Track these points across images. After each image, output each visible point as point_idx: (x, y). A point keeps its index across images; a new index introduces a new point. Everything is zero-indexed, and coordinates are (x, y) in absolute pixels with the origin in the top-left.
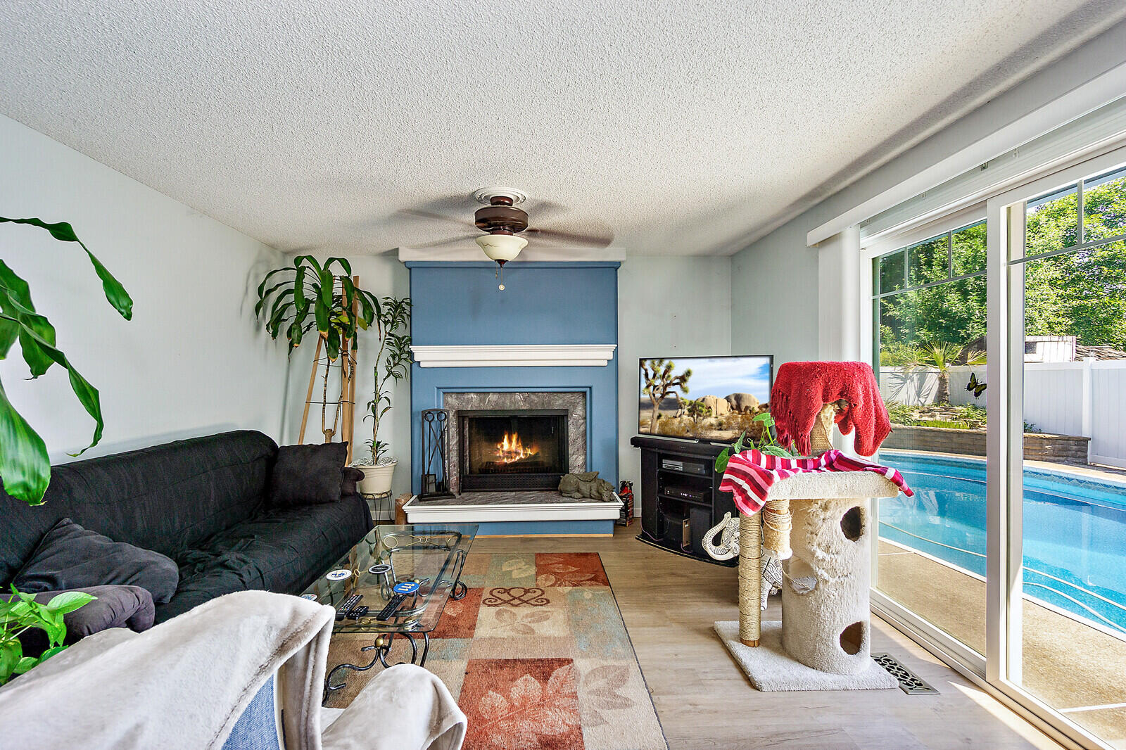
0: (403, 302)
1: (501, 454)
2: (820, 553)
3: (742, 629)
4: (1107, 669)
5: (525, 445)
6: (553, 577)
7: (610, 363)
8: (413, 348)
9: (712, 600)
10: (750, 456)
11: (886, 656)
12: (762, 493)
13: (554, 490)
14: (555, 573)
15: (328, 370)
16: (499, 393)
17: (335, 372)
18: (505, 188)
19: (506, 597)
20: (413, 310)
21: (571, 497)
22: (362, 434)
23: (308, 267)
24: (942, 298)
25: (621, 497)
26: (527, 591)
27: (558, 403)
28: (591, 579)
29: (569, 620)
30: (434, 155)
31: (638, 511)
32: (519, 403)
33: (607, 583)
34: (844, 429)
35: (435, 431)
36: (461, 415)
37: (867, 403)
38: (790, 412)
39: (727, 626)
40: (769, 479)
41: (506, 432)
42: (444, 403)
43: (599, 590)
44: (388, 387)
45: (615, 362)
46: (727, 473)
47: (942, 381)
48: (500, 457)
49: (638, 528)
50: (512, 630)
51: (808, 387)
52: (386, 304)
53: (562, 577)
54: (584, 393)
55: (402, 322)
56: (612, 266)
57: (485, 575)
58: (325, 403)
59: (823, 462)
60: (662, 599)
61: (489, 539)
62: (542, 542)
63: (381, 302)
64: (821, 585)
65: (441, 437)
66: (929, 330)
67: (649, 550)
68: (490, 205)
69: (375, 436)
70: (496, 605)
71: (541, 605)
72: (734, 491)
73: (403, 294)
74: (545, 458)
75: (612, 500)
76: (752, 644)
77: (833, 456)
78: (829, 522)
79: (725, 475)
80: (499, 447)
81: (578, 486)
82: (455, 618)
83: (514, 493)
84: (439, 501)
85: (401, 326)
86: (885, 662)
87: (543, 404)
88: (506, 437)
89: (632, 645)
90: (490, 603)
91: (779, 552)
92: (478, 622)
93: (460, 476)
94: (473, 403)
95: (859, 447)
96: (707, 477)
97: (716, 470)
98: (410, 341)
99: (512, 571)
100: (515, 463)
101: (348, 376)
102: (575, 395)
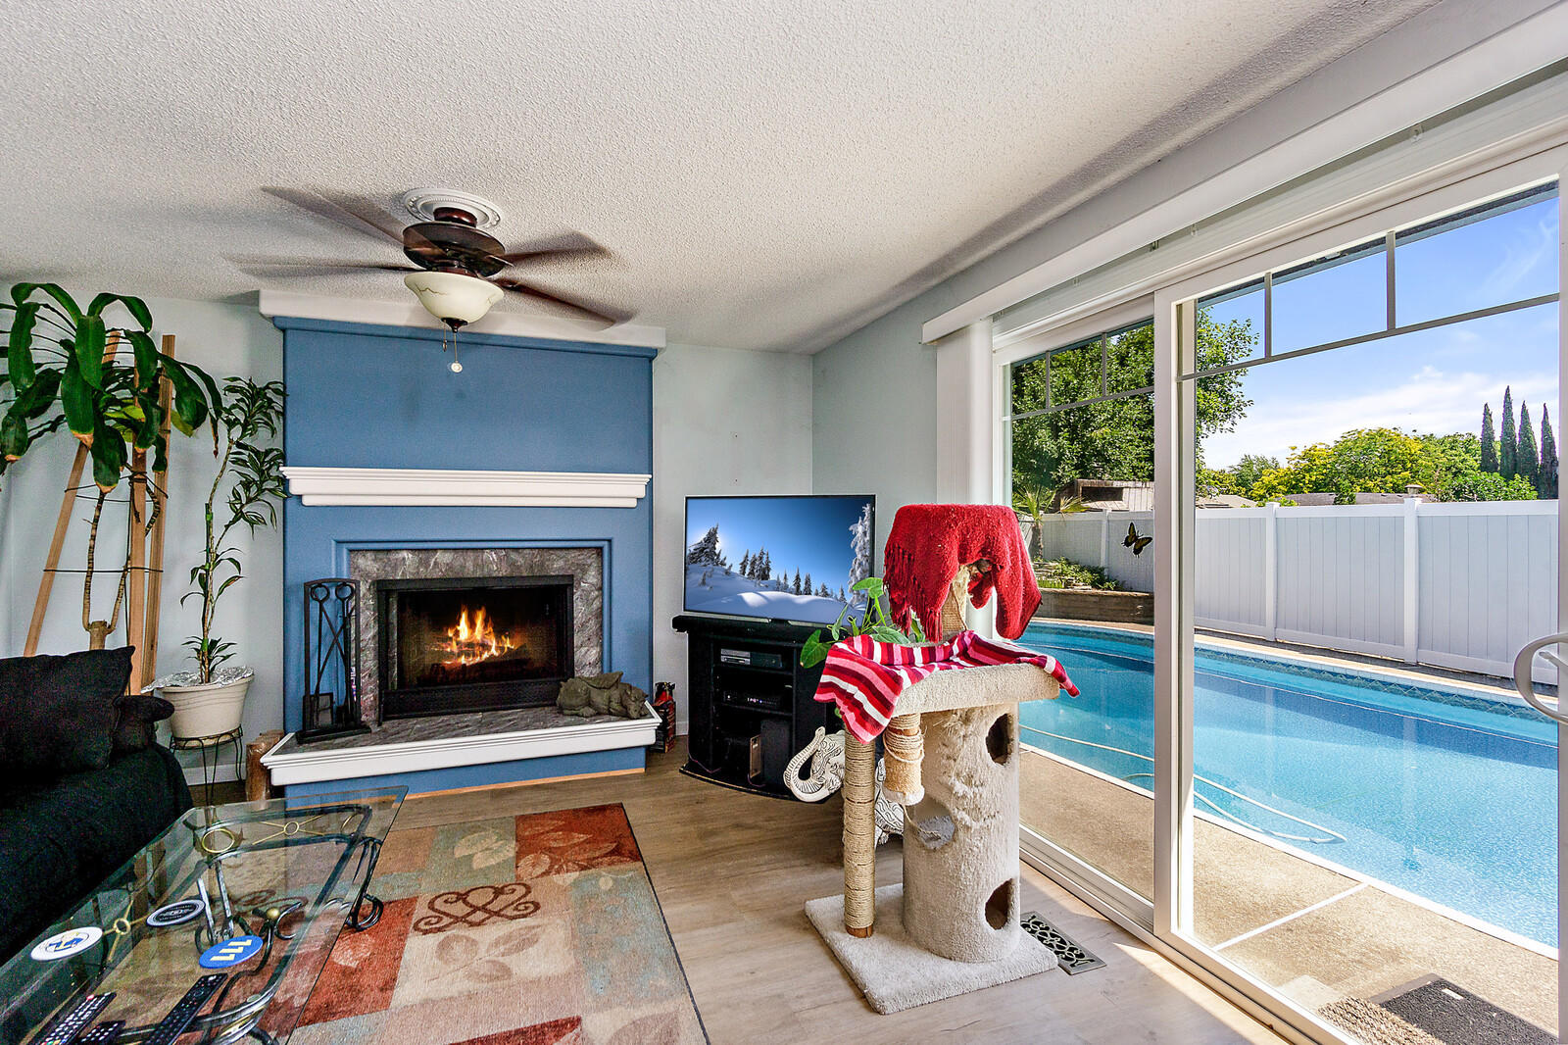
0: (267, 387)
1: (455, 648)
2: (960, 788)
3: (848, 910)
4: (1247, 880)
5: (500, 632)
6: (546, 858)
7: (641, 503)
8: (287, 471)
9: (798, 862)
10: (858, 646)
11: (1034, 917)
12: (885, 707)
13: (551, 705)
14: (550, 850)
15: (99, 509)
16: (454, 549)
17: (116, 514)
18: (461, 194)
19: (459, 909)
20: (288, 407)
21: (577, 715)
22: (179, 625)
23: (46, 306)
24: (1033, 434)
25: (657, 709)
26: (498, 892)
27: (557, 566)
28: (612, 853)
29: (574, 937)
30: (310, 98)
31: (683, 727)
32: (494, 565)
33: (637, 856)
34: (979, 600)
35: (332, 619)
36: (384, 589)
37: (1014, 564)
38: (915, 579)
39: (824, 908)
40: (895, 684)
41: (463, 607)
42: (349, 568)
43: (624, 872)
44: (236, 541)
45: (647, 502)
46: (825, 674)
47: (1036, 531)
48: (452, 652)
49: (682, 754)
50: (469, 977)
51: (940, 542)
52: (232, 389)
53: (562, 854)
54: (600, 550)
55: (266, 423)
56: (644, 354)
57: (421, 870)
58: (90, 573)
59: (956, 649)
60: (724, 872)
61: (434, 799)
62: (527, 794)
63: (220, 386)
64: (961, 834)
65: (344, 626)
66: (1020, 471)
67: (702, 789)
68: (433, 220)
69: (205, 631)
70: (439, 930)
71: (524, 916)
72: (839, 702)
73: (270, 373)
74: (536, 652)
75: (643, 714)
76: (862, 933)
77: (967, 640)
78: (971, 740)
79: (823, 676)
80: (450, 634)
81: (589, 697)
82: (354, 972)
83: (480, 716)
84: (337, 741)
85: (263, 432)
86: (1036, 927)
87: (532, 567)
88: (464, 616)
89: (682, 969)
90: (427, 927)
91: (907, 794)
92: (401, 972)
93: (380, 693)
94: (407, 566)
95: (1002, 626)
96: (785, 673)
97: (802, 664)
98: (283, 458)
99: (471, 857)
100: (481, 665)
101: (148, 521)
102: (586, 552)
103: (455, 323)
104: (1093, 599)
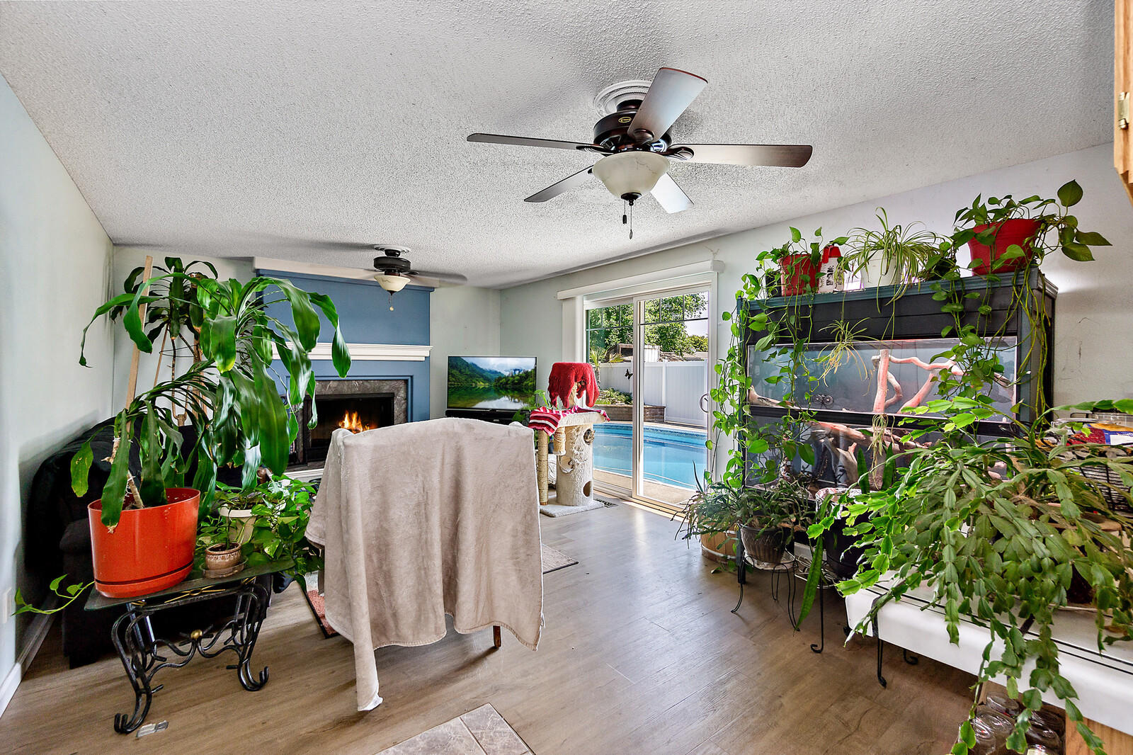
2: (576, 452)
5: (364, 424)
7: (426, 359)
12: (556, 424)
15: (174, 360)
16: (338, 381)
27: (386, 388)
32: (355, 389)
34: (579, 396)
37: (591, 383)
40: (559, 417)
41: (346, 411)
45: (430, 358)
51: (569, 375)
54: (406, 381)
59: (574, 409)
64: (576, 466)
77: (576, 409)
78: (579, 436)
80: (340, 425)
87: (374, 389)
88: (347, 416)
91: (561, 451)
95: (588, 403)
102: (399, 382)
103: (392, 292)
104: (625, 409)
